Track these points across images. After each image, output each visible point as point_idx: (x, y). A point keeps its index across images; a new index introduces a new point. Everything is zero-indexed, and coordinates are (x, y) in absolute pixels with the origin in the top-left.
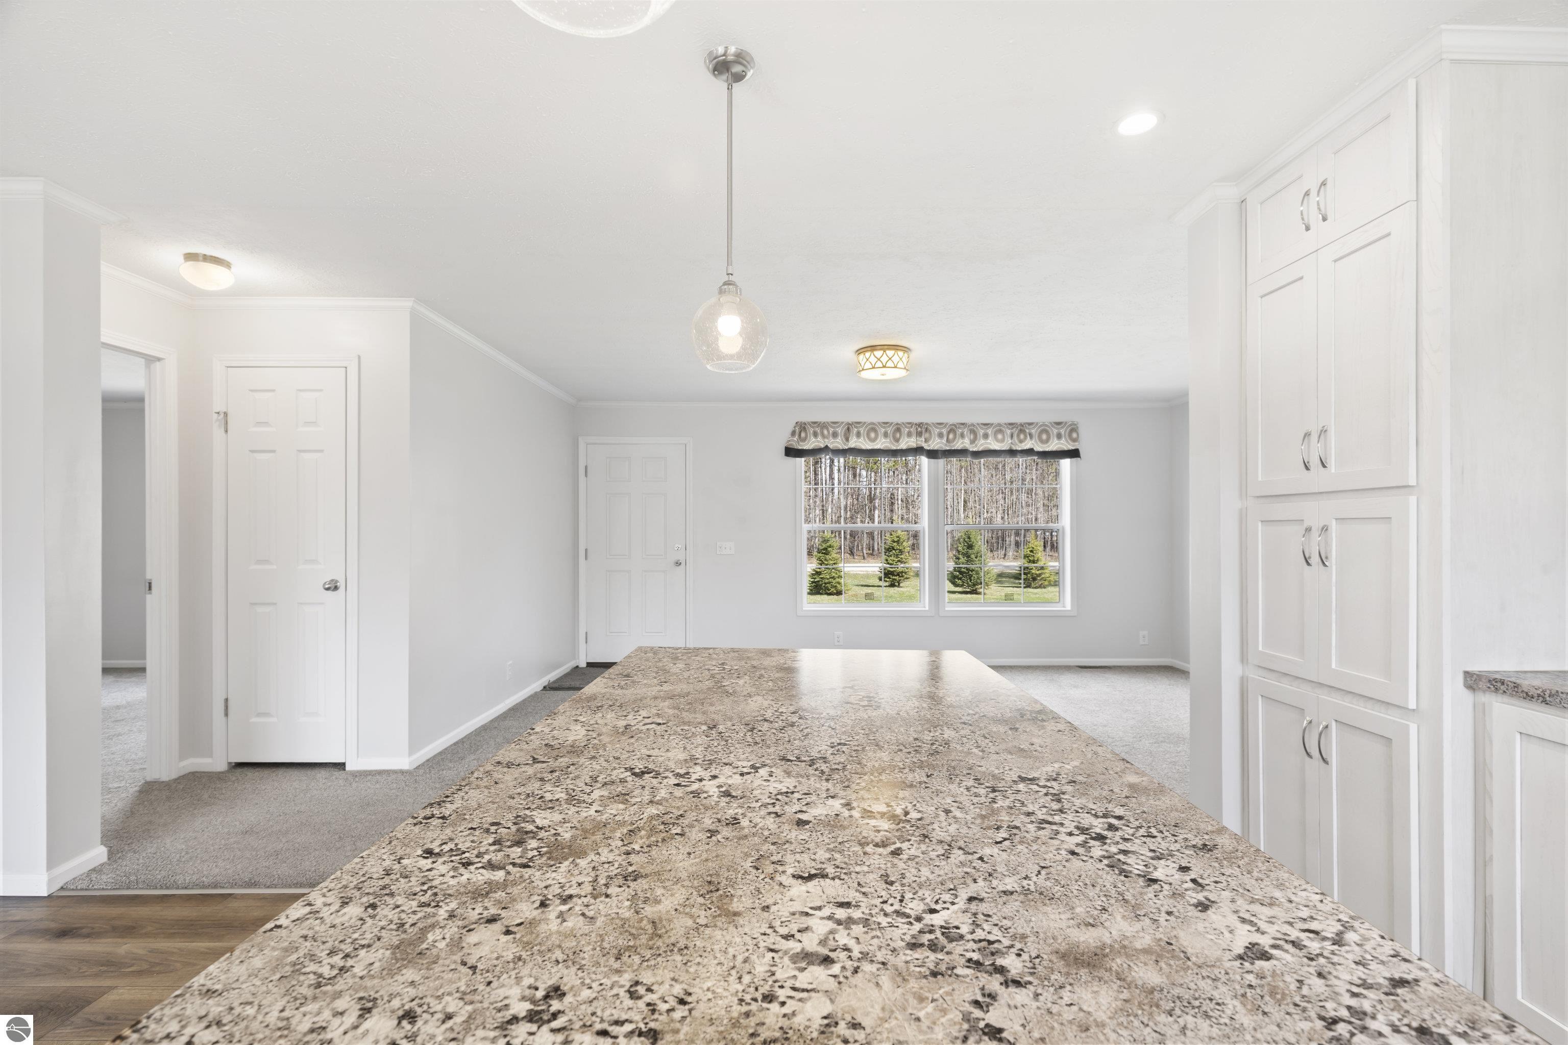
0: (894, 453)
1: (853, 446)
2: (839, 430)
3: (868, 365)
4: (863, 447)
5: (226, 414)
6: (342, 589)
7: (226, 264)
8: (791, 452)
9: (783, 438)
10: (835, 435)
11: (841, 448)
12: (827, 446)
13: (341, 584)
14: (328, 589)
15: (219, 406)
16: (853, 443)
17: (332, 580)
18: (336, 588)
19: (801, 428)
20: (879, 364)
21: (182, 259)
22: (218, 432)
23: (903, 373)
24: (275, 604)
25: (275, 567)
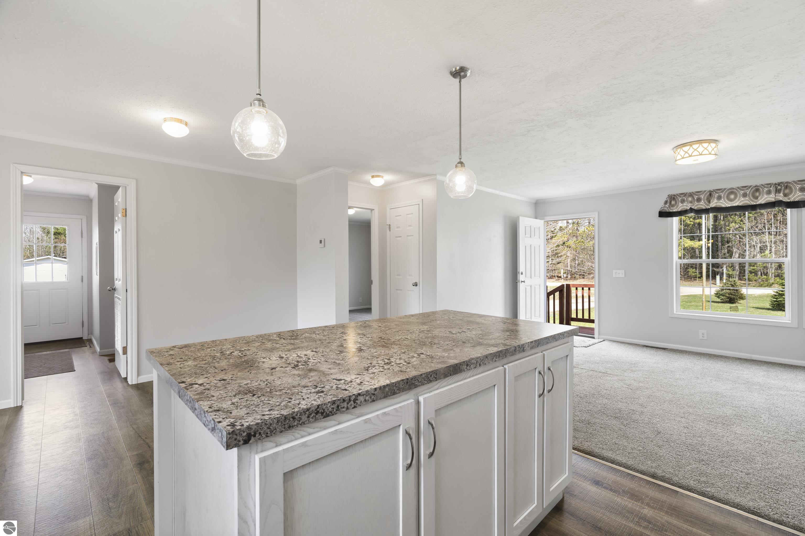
0: (753, 208)
1: (713, 206)
2: (702, 197)
3: (679, 157)
4: (723, 206)
5: (390, 225)
6: (418, 285)
7: (382, 177)
8: (663, 214)
9: (659, 205)
10: (699, 200)
11: (704, 208)
12: (691, 208)
13: (418, 284)
14: (414, 285)
15: (388, 223)
16: (714, 204)
17: (416, 282)
18: (416, 285)
19: (672, 198)
20: (687, 155)
21: (371, 177)
22: (388, 231)
23: (713, 157)
24: (402, 290)
25: (401, 277)
